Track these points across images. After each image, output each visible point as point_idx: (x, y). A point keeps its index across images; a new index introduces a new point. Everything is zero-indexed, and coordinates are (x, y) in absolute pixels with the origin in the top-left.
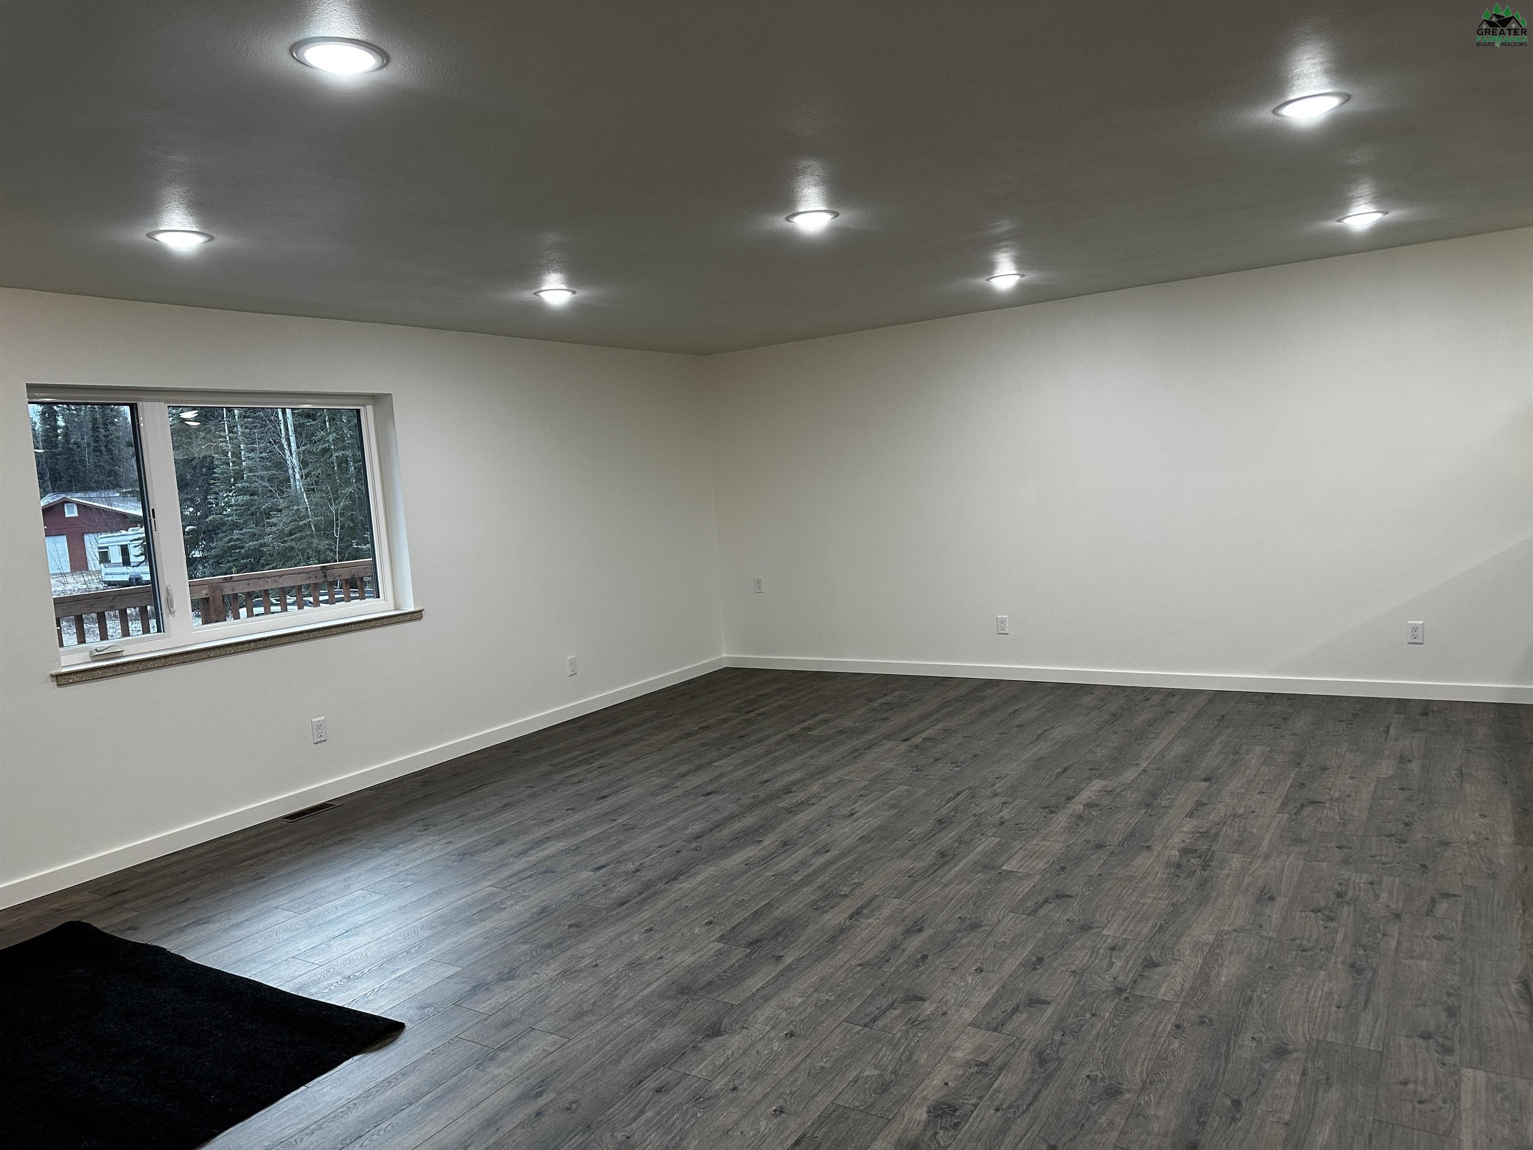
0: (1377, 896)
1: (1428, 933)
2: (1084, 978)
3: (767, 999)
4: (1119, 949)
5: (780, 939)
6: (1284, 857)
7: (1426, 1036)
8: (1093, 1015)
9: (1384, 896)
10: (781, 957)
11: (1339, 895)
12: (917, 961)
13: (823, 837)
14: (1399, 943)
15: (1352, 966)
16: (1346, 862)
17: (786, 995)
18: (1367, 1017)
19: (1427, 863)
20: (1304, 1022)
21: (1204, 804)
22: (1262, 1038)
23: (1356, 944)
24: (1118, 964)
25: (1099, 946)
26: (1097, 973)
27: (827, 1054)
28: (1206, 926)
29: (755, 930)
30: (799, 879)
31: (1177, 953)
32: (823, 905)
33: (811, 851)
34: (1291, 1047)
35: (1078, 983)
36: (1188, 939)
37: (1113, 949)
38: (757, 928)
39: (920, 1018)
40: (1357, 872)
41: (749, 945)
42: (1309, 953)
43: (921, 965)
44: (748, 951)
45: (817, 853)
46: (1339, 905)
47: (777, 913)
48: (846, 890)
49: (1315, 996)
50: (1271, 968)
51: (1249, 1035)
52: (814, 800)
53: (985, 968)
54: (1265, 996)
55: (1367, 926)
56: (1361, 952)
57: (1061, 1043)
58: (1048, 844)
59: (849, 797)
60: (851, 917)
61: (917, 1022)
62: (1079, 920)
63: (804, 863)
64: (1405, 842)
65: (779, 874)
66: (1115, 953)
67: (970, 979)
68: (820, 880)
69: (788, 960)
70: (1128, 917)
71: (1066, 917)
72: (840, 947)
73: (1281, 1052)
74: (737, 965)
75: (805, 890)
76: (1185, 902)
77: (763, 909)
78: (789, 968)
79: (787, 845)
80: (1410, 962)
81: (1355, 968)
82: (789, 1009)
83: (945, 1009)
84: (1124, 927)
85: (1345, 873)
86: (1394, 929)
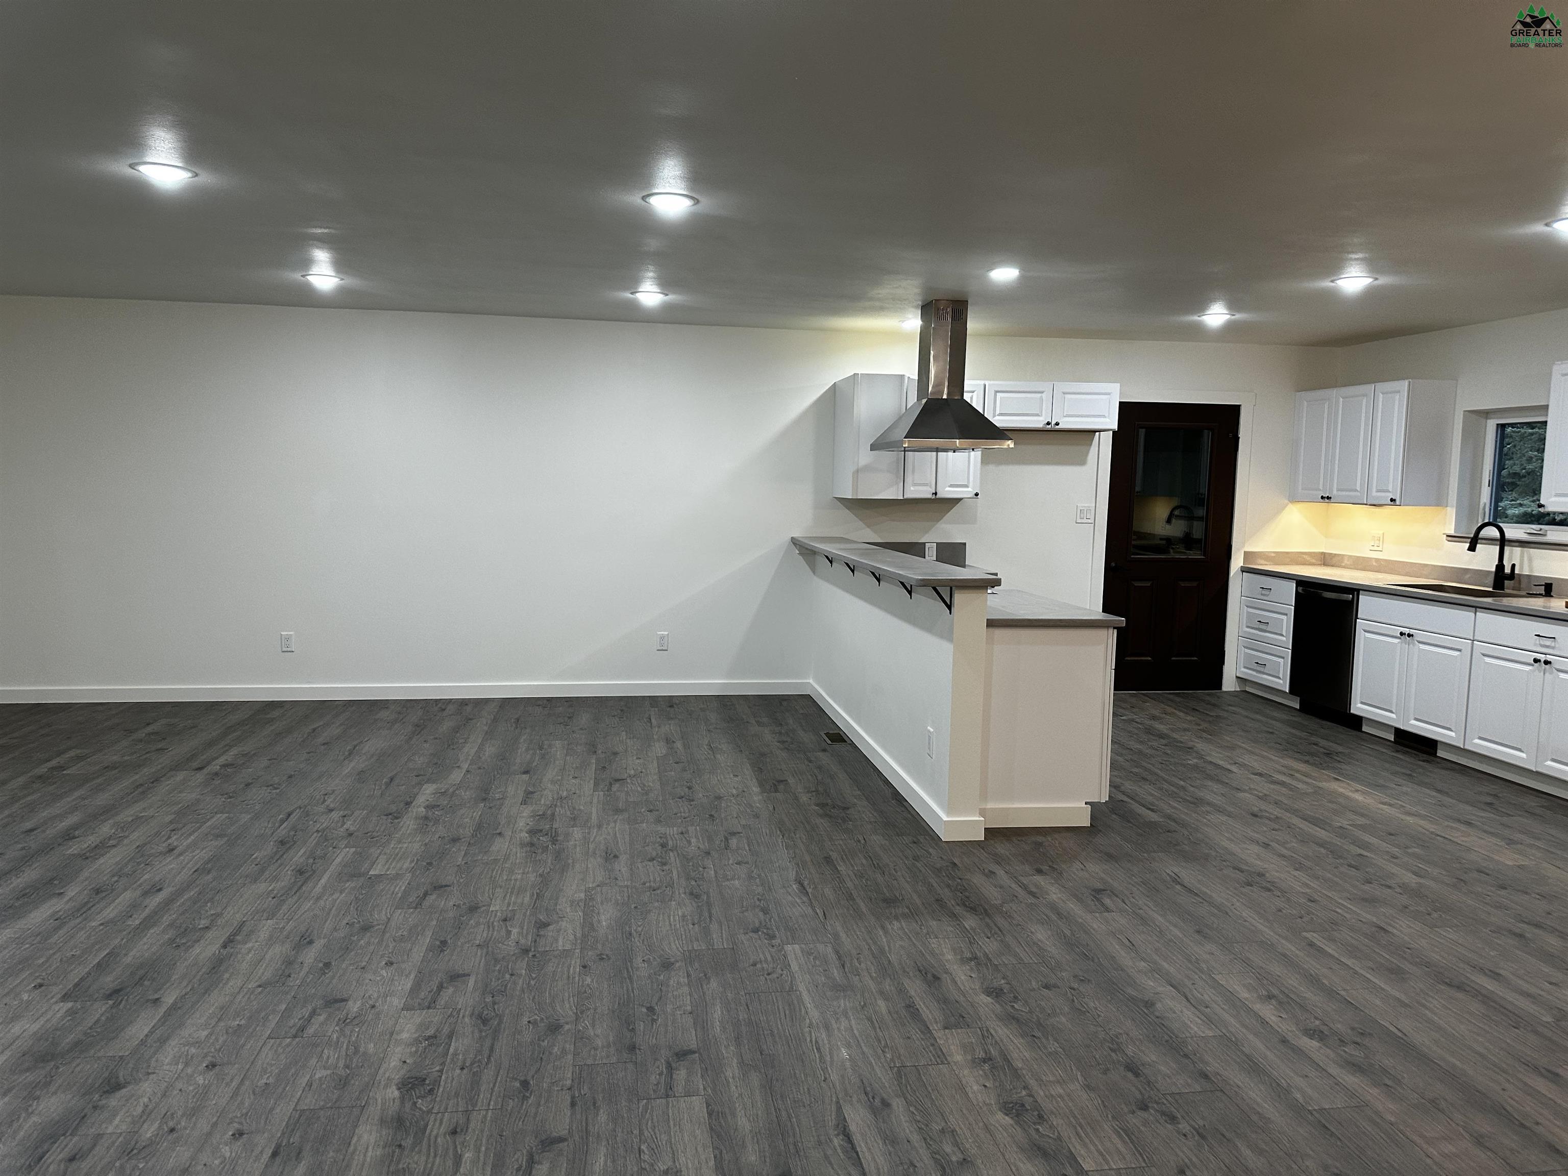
0: (689, 842)
1: (731, 862)
2: (490, 948)
3: (163, 1041)
4: (510, 919)
5: (146, 983)
6: (612, 825)
7: (756, 931)
8: (512, 975)
9: (693, 840)
10: (157, 999)
11: (663, 846)
12: (321, 969)
13: (146, 877)
14: (716, 872)
15: (691, 894)
16: (658, 821)
17: (185, 1032)
18: (714, 927)
19: (713, 813)
20: (674, 941)
21: (532, 793)
22: (649, 959)
23: (688, 878)
24: (515, 931)
25: (492, 920)
26: (500, 942)
27: (264, 1071)
28: (574, 887)
29: (109, 981)
30: (137, 922)
31: (560, 913)
32: (184, 941)
33: (138, 892)
34: (672, 960)
35: (487, 953)
36: (564, 900)
37: (505, 920)
38: (109, 979)
39: (349, 1016)
40: (669, 827)
41: (109, 996)
42: (659, 892)
43: (326, 971)
44: (111, 1002)
45: (146, 894)
46: (666, 853)
47: (128, 960)
48: (203, 923)
49: (675, 921)
50: (636, 907)
51: (640, 960)
52: (112, 842)
53: (393, 960)
54: (640, 929)
55: (691, 864)
56: (693, 883)
57: (494, 1003)
58: (406, 845)
59: (158, 834)
60: (225, 946)
61: (348, 1021)
62: (465, 904)
63: (134, 906)
64: (693, 800)
65: (108, 922)
66: (508, 923)
67: (384, 973)
68: (166, 919)
69: (169, 999)
70: (507, 893)
71: (451, 903)
72: (226, 976)
73: (667, 965)
74: (103, 1018)
75: (152, 931)
76: (549, 872)
77: (107, 959)
78: (174, 1007)
79: (102, 891)
80: (727, 883)
81: (694, 895)
82: (197, 1043)
83: (371, 1002)
84: (506, 901)
85: (661, 829)
86: (709, 863)
